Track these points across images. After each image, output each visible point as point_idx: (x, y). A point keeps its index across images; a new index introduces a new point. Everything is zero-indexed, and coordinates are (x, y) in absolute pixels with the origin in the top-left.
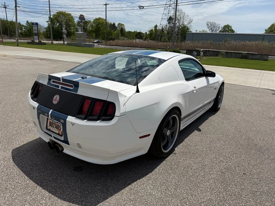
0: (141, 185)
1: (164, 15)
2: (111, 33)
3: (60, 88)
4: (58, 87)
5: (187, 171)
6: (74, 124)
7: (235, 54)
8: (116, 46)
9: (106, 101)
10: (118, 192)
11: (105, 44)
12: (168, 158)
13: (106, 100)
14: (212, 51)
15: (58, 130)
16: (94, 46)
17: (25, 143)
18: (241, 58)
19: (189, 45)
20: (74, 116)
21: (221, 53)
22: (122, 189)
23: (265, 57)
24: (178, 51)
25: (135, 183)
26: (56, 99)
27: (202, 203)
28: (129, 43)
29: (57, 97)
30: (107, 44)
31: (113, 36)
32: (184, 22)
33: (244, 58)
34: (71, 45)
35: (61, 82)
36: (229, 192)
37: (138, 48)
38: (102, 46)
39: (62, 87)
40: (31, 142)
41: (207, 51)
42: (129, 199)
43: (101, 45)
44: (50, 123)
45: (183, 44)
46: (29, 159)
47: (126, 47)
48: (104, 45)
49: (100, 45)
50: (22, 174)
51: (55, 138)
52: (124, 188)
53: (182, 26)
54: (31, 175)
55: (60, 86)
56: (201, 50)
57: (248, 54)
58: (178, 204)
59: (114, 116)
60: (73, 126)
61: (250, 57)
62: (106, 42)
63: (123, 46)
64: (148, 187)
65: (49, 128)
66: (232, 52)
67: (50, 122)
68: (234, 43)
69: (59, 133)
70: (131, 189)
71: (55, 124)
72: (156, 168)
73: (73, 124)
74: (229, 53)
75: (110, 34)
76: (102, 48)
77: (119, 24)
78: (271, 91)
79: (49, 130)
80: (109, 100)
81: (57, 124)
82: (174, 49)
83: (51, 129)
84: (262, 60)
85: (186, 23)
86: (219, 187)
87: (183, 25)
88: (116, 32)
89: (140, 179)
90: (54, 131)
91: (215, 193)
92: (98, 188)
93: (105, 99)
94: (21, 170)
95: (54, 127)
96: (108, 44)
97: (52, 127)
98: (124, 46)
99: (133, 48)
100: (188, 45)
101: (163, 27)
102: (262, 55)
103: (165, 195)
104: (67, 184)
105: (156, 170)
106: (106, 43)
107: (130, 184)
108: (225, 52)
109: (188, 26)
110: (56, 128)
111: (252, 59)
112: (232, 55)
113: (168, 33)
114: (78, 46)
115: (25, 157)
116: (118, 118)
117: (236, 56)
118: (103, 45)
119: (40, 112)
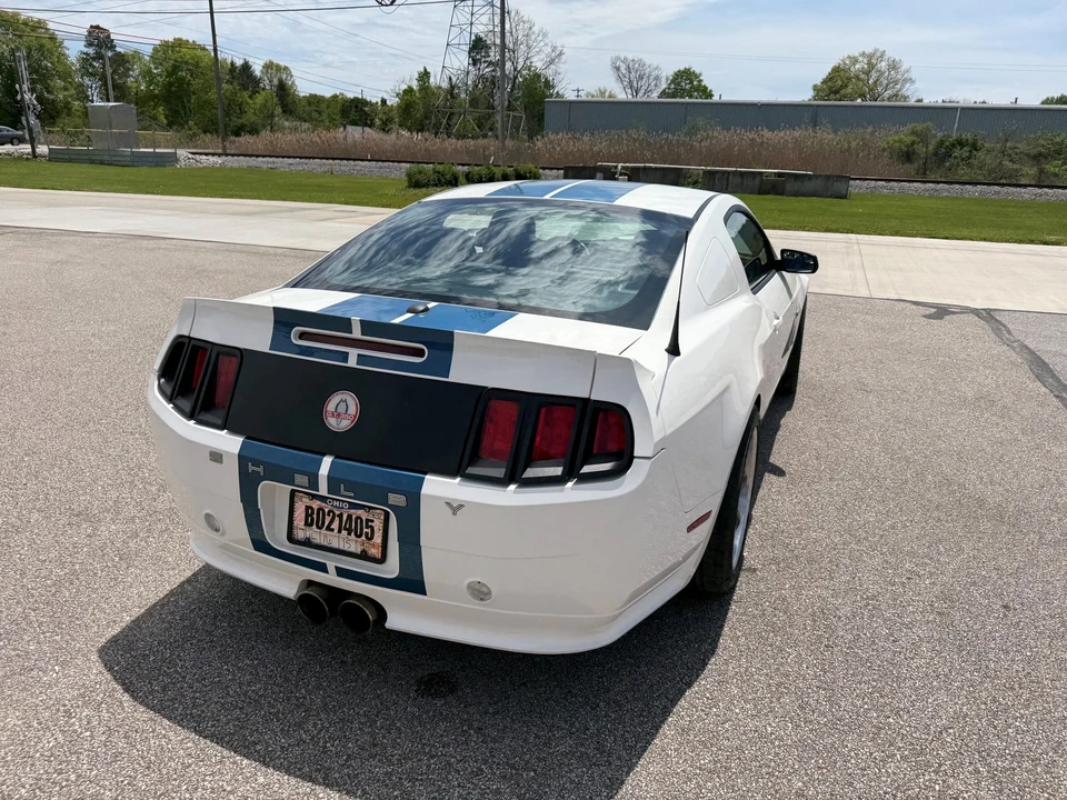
0: (710, 708)
1: (455, 31)
2: (240, 105)
3: (352, 362)
4: (345, 357)
5: (827, 626)
6: (461, 506)
7: (739, 179)
8: (271, 156)
9: (586, 401)
10: (644, 751)
11: (220, 151)
12: (738, 591)
13: (587, 396)
14: (656, 169)
15: (360, 536)
16: (177, 160)
17: (137, 612)
18: (760, 193)
19: (562, 150)
20: (451, 473)
21: (690, 177)
22: (653, 736)
23: (839, 186)
24: (530, 172)
25: (682, 702)
26: (342, 409)
27: (941, 732)
28: (323, 142)
29: (343, 401)
30: (228, 152)
31: (250, 117)
32: (532, 60)
33: (768, 193)
34: (70, 161)
35: (357, 333)
36: (997, 677)
37: (367, 163)
38: (211, 158)
39: (364, 359)
40: (163, 606)
41: (637, 169)
42: (700, 769)
43: (207, 154)
44: (308, 515)
45: (539, 144)
46: (204, 679)
47: (314, 158)
48: (219, 155)
49: (201, 154)
50: (214, 750)
51: (341, 572)
52: (657, 732)
53: (524, 72)
54: (258, 747)
55: (353, 353)
56: (616, 167)
57: (780, 175)
58: (871, 754)
59: (632, 457)
60: (454, 514)
61: (790, 186)
62: (223, 140)
63: (301, 158)
64: (737, 711)
65: (300, 534)
66: (729, 172)
67: (307, 508)
68: (721, 137)
69: (364, 551)
70: (683, 730)
71: (341, 516)
72: (720, 635)
73: (455, 508)
74: (717, 176)
75: (233, 107)
76: (213, 168)
77: (269, 66)
78: (914, 307)
79: (307, 543)
80: (600, 394)
81: (350, 517)
82: (515, 164)
83: (317, 536)
84: (830, 197)
85: (538, 63)
86: (962, 668)
87: (529, 70)
88: (259, 99)
89: (690, 685)
90: (335, 544)
91: (962, 689)
92: (562, 749)
93: (585, 395)
94: (199, 733)
95: (333, 530)
96: (233, 152)
97: (318, 527)
98: (306, 158)
99: (345, 162)
100: (558, 149)
101: (454, 79)
102: (828, 177)
103: (811, 730)
104: (433, 757)
105: (725, 640)
106: (224, 148)
107: (666, 712)
108: (705, 172)
109: (549, 73)
110: (344, 533)
111: (796, 195)
112: (727, 184)
113: (474, 102)
114: (102, 163)
115: (176, 672)
116: (648, 462)
117: (742, 184)
118: (213, 155)
119: (261, 469)
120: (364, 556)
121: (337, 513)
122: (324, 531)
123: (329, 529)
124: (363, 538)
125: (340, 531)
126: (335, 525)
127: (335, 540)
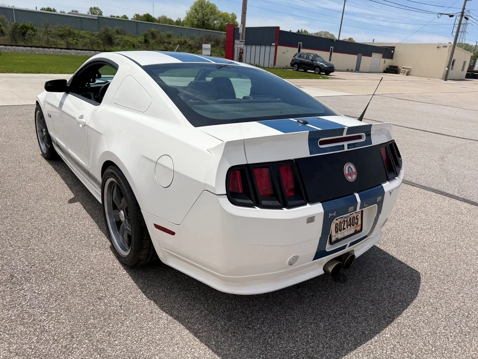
3: (346, 149)
6: (392, 191)
26: (350, 171)
29: (349, 167)
35: (345, 135)
39: (349, 146)
44: (336, 227)
55: (346, 144)
65: (333, 239)
67: (336, 224)
69: (356, 230)
79: (338, 241)
81: (350, 219)
83: (340, 235)
90: (346, 234)
95: (345, 229)
97: (341, 231)
110: (349, 227)
119: (334, 214)
120: (356, 232)
121: (346, 220)
122: (342, 231)
123: (344, 229)
124: (355, 225)
125: (347, 228)
126: (345, 227)
127: (346, 233)
